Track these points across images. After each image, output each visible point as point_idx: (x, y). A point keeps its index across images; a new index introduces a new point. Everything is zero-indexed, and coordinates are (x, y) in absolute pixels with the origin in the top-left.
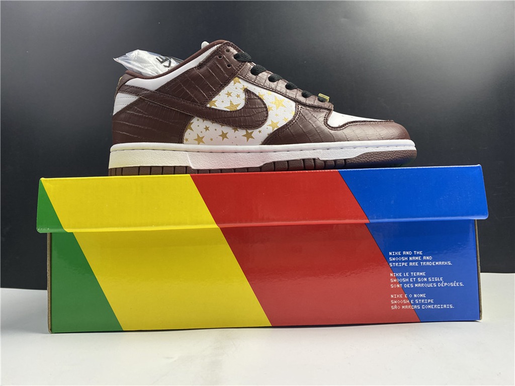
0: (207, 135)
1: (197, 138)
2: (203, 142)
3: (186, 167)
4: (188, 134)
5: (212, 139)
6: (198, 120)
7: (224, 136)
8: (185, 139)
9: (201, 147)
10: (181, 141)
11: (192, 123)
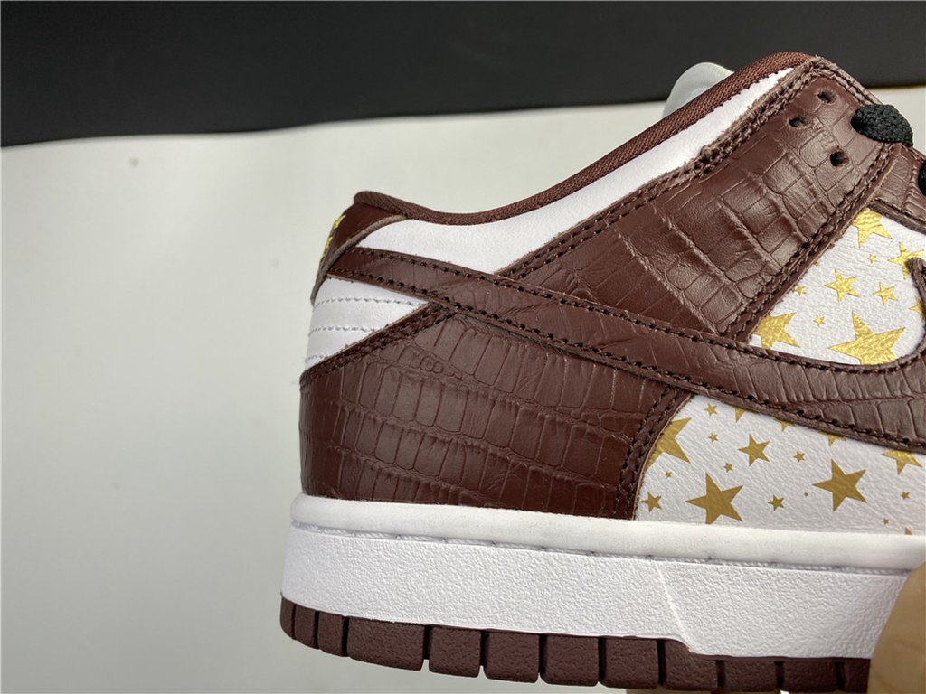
0: (752, 481)
1: (704, 494)
2: (735, 515)
3: (661, 643)
4: (659, 475)
5: (777, 503)
6: (711, 410)
7: (843, 486)
8: (644, 496)
9: (724, 533)
10: (622, 506)
11: (684, 422)
